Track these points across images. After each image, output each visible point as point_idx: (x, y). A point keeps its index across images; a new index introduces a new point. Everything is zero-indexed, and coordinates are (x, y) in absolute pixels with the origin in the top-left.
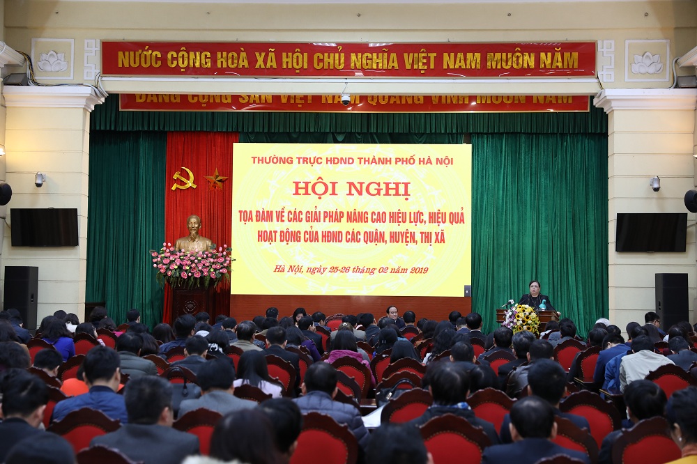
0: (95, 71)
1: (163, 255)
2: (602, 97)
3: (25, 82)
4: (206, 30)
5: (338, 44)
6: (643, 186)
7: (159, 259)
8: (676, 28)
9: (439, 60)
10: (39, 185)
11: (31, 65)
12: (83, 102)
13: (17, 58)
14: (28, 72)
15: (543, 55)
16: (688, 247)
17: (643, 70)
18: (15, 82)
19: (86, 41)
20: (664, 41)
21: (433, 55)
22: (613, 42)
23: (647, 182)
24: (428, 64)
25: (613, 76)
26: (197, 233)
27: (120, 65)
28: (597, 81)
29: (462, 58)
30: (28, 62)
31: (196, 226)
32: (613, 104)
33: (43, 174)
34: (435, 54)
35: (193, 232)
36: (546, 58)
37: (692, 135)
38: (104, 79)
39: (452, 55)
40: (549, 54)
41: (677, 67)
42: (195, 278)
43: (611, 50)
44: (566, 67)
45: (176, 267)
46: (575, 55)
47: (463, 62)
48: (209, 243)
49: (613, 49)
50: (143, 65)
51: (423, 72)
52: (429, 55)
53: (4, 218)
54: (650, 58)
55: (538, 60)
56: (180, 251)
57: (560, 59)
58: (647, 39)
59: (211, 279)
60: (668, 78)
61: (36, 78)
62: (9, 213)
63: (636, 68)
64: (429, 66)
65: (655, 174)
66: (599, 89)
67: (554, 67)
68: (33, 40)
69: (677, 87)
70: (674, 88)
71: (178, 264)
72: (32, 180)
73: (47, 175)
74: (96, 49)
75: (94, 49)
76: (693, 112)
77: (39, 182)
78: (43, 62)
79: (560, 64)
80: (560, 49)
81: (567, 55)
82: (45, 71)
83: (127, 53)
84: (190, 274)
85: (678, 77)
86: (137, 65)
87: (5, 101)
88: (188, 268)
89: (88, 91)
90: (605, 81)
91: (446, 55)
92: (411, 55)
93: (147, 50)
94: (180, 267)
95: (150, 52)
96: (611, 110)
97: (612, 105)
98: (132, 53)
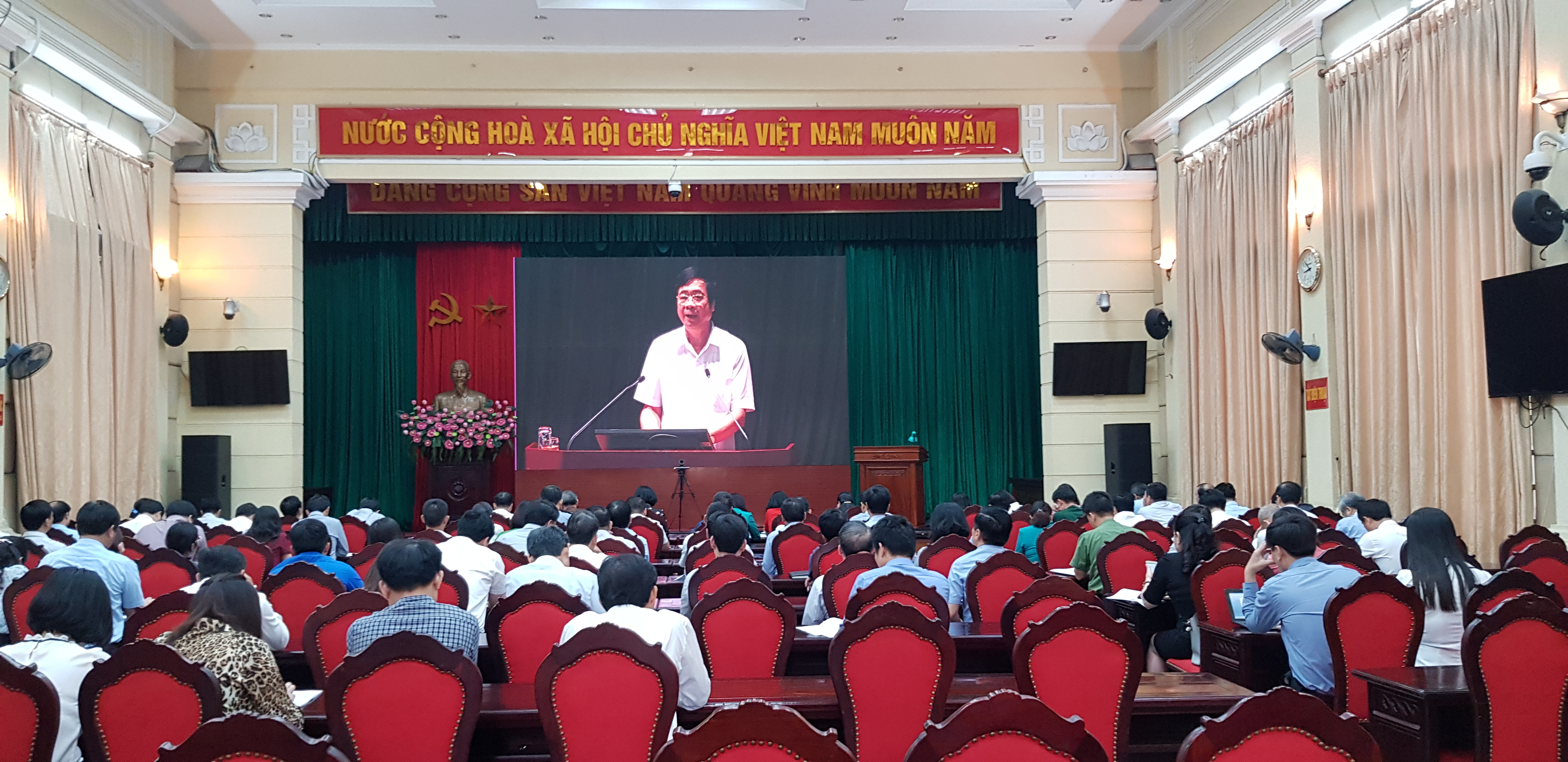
0: (309, 150)
1: (416, 417)
2: (1029, 183)
3: (206, 168)
4: (471, 90)
5: (660, 111)
6: (1087, 306)
7: (411, 423)
8: (1125, 89)
9: (805, 133)
10: (229, 317)
11: (214, 143)
12: (293, 194)
13: (194, 134)
14: (211, 153)
15: (948, 125)
16: (1148, 387)
17: (1083, 147)
18: (190, 167)
19: (295, 107)
20: (1109, 106)
21: (795, 126)
22: (1041, 107)
23: (1093, 298)
24: (789, 137)
25: (1042, 154)
26: (464, 385)
27: (346, 142)
28: (1021, 161)
29: (837, 128)
30: (210, 139)
31: (464, 375)
32: (1045, 192)
33: (235, 300)
34: (799, 125)
35: (460, 385)
36: (952, 130)
37: (1150, 234)
38: (322, 161)
39: (823, 125)
40: (957, 124)
41: (1128, 143)
42: (465, 449)
43: (1038, 118)
44: (979, 141)
45: (436, 434)
46: (992, 125)
47: (838, 135)
48: (482, 398)
49: (1041, 117)
50: (381, 141)
51: (783, 149)
52: (791, 125)
53: (179, 366)
54: (1091, 130)
55: (941, 133)
56: (441, 411)
57: (971, 131)
58: (1086, 104)
59: (487, 449)
60: (1116, 157)
61: (222, 161)
62: (186, 358)
63: (1073, 144)
64: (791, 142)
65: (1104, 289)
66: (1025, 172)
67: (963, 142)
68: (218, 107)
69: (1128, 168)
70: (1126, 169)
71: (440, 429)
72: (220, 310)
73: (241, 302)
74: (310, 119)
75: (306, 118)
76: (1150, 204)
77: (229, 311)
78: (232, 138)
79: (971, 139)
80: (970, 117)
81: (980, 124)
82: (236, 152)
83: (355, 123)
84: (457, 443)
85: (1129, 156)
86: (370, 141)
87: (177, 196)
88: (455, 434)
89: (298, 179)
90: (1032, 161)
91: (814, 126)
92: (766, 125)
93: (385, 120)
94: (443, 434)
95: (390, 121)
96: (1040, 201)
97: (1043, 195)
98: (363, 123)
